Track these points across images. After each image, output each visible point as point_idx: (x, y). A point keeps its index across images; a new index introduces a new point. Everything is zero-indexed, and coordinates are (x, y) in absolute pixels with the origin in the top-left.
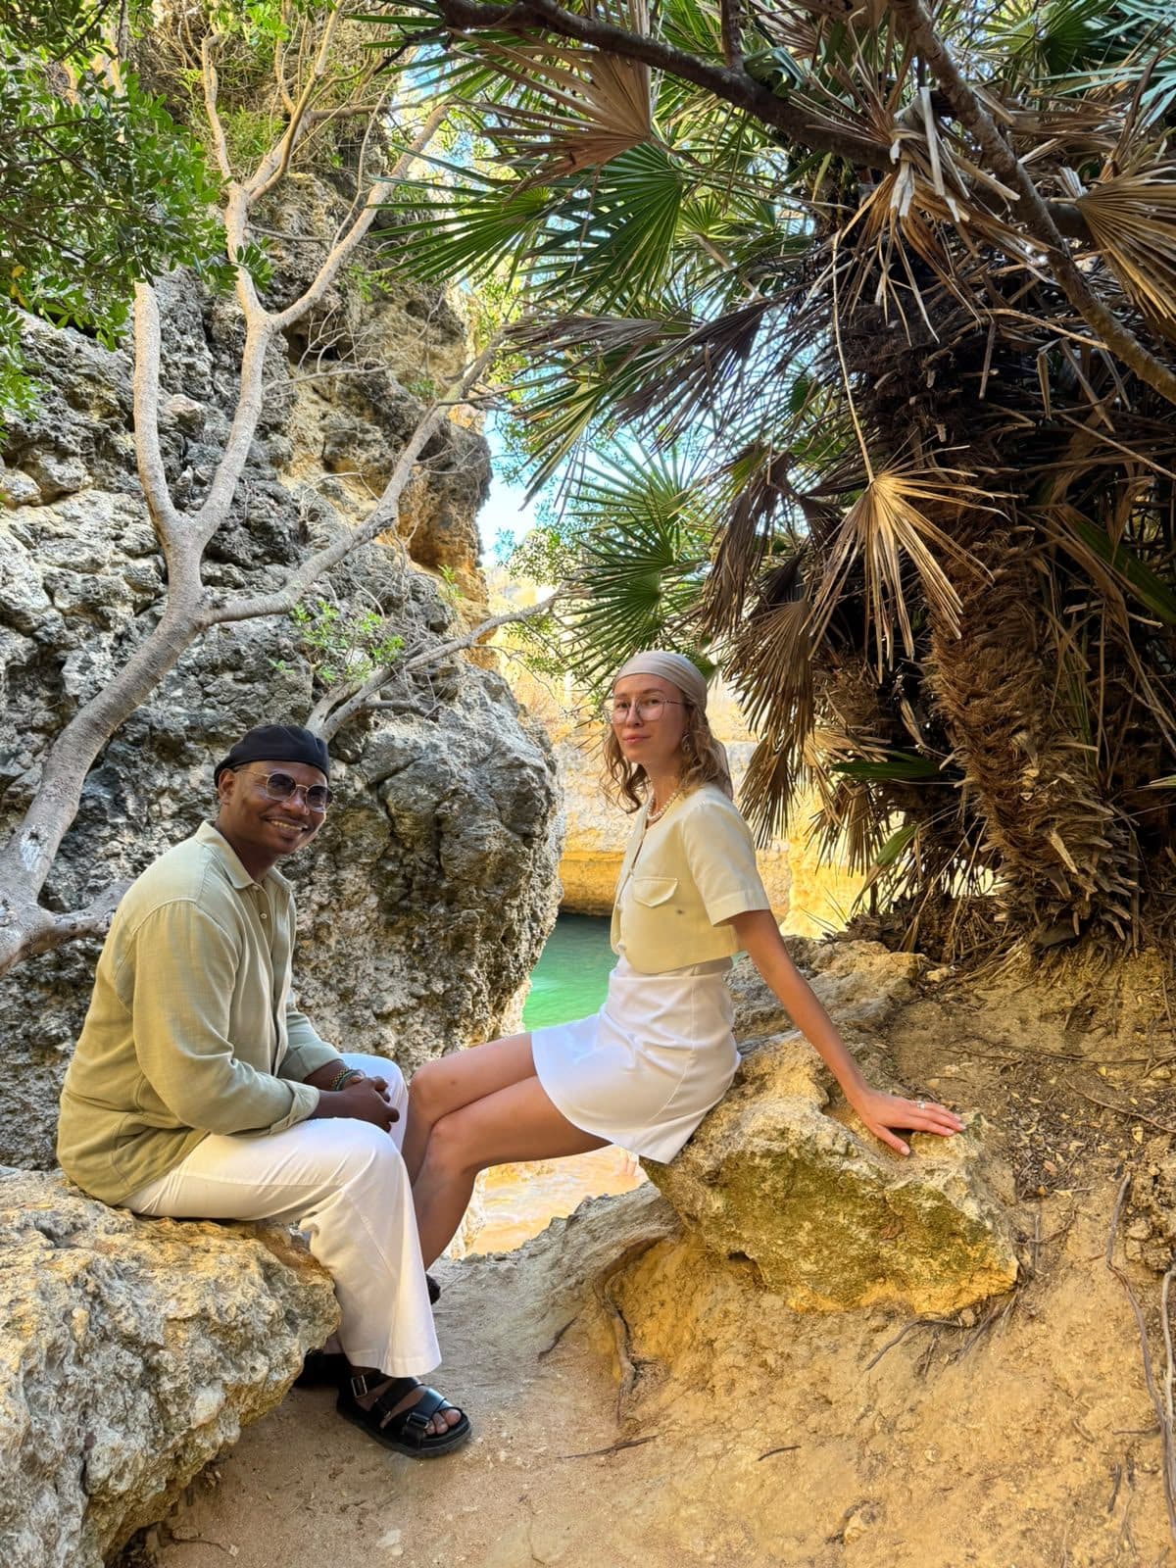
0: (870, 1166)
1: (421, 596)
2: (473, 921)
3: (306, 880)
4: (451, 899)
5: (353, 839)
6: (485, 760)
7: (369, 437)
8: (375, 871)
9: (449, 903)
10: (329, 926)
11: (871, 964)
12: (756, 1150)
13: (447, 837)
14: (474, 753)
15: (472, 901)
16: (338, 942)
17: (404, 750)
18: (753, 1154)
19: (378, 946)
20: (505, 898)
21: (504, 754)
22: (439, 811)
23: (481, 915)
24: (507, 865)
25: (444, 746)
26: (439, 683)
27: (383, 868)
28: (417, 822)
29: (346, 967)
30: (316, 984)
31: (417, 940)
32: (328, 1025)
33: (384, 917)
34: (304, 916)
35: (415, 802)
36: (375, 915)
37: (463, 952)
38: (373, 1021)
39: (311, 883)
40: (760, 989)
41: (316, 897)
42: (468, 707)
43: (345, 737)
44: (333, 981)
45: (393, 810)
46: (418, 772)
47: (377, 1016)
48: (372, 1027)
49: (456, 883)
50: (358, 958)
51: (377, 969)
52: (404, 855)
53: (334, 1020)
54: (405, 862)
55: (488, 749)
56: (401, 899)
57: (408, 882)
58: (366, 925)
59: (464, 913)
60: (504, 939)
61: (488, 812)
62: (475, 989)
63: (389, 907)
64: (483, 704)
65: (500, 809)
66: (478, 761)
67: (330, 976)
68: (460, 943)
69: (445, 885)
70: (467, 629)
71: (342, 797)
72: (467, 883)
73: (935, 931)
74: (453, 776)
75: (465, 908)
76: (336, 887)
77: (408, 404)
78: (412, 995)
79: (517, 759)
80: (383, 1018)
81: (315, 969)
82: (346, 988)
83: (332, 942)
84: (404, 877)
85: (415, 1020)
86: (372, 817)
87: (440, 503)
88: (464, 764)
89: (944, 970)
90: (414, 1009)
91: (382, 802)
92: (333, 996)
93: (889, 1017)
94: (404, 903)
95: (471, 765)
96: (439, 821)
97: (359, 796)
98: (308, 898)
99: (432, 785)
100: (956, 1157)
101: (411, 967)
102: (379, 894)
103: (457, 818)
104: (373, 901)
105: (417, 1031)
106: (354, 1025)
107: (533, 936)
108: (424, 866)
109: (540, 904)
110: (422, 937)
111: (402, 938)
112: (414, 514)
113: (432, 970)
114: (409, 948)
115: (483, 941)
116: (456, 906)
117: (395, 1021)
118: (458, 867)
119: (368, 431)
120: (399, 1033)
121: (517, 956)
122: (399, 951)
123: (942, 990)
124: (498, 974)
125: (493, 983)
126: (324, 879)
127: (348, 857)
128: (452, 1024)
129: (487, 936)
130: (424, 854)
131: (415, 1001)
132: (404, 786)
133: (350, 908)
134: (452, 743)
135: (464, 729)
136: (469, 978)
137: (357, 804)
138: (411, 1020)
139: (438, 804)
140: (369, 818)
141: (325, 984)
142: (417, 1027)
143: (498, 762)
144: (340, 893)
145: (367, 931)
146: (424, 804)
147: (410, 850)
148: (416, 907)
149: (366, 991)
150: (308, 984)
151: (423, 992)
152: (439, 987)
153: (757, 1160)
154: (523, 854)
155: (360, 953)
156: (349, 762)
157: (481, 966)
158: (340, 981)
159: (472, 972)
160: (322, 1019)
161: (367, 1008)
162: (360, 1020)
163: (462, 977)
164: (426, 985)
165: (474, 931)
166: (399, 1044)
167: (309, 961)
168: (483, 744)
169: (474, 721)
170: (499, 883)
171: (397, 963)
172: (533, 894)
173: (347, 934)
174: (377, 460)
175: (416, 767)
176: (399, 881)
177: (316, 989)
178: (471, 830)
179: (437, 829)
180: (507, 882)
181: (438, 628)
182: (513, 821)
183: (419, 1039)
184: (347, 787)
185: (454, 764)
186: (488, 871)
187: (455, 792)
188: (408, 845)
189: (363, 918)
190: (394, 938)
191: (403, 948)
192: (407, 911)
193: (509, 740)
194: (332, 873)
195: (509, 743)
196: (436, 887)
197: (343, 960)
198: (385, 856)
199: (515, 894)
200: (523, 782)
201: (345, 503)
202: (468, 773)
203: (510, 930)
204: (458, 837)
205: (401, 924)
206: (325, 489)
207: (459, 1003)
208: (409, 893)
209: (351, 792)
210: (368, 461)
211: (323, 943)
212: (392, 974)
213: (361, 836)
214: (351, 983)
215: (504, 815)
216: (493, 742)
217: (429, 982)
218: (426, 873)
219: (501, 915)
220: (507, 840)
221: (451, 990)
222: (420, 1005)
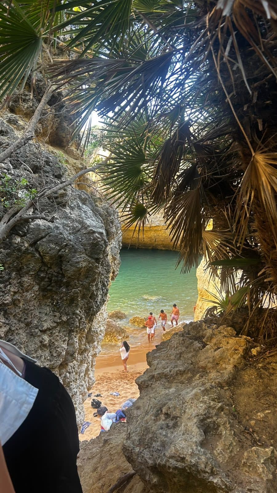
0: (222, 481)
1: (51, 164)
2: (77, 293)
3: (8, 283)
4: (68, 285)
5: (26, 265)
6: (79, 230)
7: (27, 98)
8: (37, 277)
9: (67, 287)
10: (19, 300)
11: (228, 343)
12: (171, 466)
13: (65, 263)
14: (74, 228)
15: (76, 286)
16: (23, 304)
17: (44, 230)
18: (169, 467)
19: (40, 304)
20: (90, 283)
21: (86, 228)
22: (60, 253)
23: (80, 291)
24: (90, 270)
25: (61, 226)
26: (59, 200)
27: (39, 275)
28: (51, 258)
29: (27, 314)
30: (15, 321)
31: (55, 301)
32: (21, 336)
33: (41, 293)
34: (8, 297)
35: (50, 250)
36: (38, 293)
37: (74, 304)
38: (39, 333)
39: (10, 284)
40: (181, 353)
41: (12, 290)
42: (72, 209)
43: (19, 226)
44: (23, 319)
45: (42, 254)
46: (51, 238)
47: (41, 331)
48: (39, 336)
49: (69, 279)
50: (31, 310)
51: (40, 313)
52: (48, 270)
53: (24, 334)
54: (48, 272)
55: (80, 226)
56: (48, 287)
57: (50, 280)
58: (34, 297)
59: (74, 290)
60: (90, 297)
61: (80, 252)
62: (80, 318)
63: (43, 290)
64: (79, 206)
65: (85, 250)
66: (75, 231)
67: (21, 318)
68: (72, 301)
69: (65, 281)
70: (74, 172)
71: (19, 250)
72: (74, 279)
73: (256, 324)
74: (65, 239)
75: (73, 288)
76: (21, 284)
77: (43, 83)
78: (55, 322)
79: (91, 230)
80: (44, 332)
81: (14, 316)
82: (28, 322)
83: (21, 305)
84: (48, 278)
85: (56, 332)
86: (33, 256)
87: (60, 122)
88: (70, 233)
89: (258, 348)
90: (55, 327)
91: (37, 250)
92: (23, 325)
93: (234, 378)
94: (49, 288)
95: (73, 233)
96: (61, 257)
97: (27, 249)
98: (9, 290)
99: (56, 243)
100: (262, 479)
101: (54, 311)
102: (38, 284)
103: (68, 255)
104: (36, 288)
105: (57, 336)
106: (32, 335)
107: (103, 292)
108: (56, 274)
109: (106, 280)
110: (57, 300)
111: (50, 300)
112: (49, 128)
113: (62, 312)
114: (52, 304)
115: (82, 299)
116: (70, 288)
117: (48, 332)
118: (70, 273)
119: (27, 95)
120: (50, 336)
121: (96, 302)
122: (49, 305)
123: (257, 362)
124: (89, 310)
125: (87, 313)
126: (15, 282)
127: (25, 272)
128: (71, 331)
129: (83, 297)
130: (55, 269)
131: (56, 324)
132: (45, 244)
133: (27, 291)
134: (64, 225)
135: (70, 218)
136: (77, 314)
137: (26, 251)
138: (54, 331)
139: (59, 250)
140: (32, 257)
141: (19, 321)
142: (57, 334)
143: (84, 231)
144: (22, 286)
145: (35, 299)
146: (54, 251)
147: (51, 268)
148: (54, 289)
149: (36, 322)
150: (12, 321)
151: (59, 321)
152: (64, 318)
153: (171, 470)
154: (96, 266)
155: (32, 308)
156: (21, 236)
157: (81, 309)
158: (25, 319)
159: (78, 312)
160: (19, 334)
161: (36, 328)
162: (34, 333)
163: (74, 314)
164: (60, 318)
165: (78, 297)
166: (50, 340)
167: (12, 314)
168: (77, 224)
169: (74, 215)
170: (87, 278)
171: (48, 310)
172: (103, 277)
173: (27, 302)
174: (31, 107)
175: (50, 236)
176: (46, 280)
177: (15, 323)
178: (75, 260)
179: (60, 260)
180: (90, 277)
181: (59, 177)
182: (91, 254)
183: (58, 338)
184: (22, 246)
185: (66, 234)
186: (82, 274)
187: (66, 245)
188: (49, 266)
189: (33, 295)
190: (46, 301)
191: (50, 304)
192: (51, 290)
193: (88, 222)
194: (19, 279)
195: (88, 223)
196: (61, 281)
197: (26, 311)
198: (40, 270)
199: (94, 281)
200: (94, 239)
201: (18, 126)
202: (72, 237)
203: (93, 293)
204: (69, 262)
205: (49, 295)
206: (10, 121)
207: (73, 324)
208: (51, 284)
209: (23, 248)
210: (28, 108)
211: (17, 306)
212: (46, 314)
213: (30, 264)
214: (29, 320)
215: (87, 252)
216: (82, 223)
217: (61, 317)
218: (57, 276)
219: (88, 289)
220: (89, 262)
221: (70, 319)
222: (58, 325)
